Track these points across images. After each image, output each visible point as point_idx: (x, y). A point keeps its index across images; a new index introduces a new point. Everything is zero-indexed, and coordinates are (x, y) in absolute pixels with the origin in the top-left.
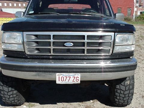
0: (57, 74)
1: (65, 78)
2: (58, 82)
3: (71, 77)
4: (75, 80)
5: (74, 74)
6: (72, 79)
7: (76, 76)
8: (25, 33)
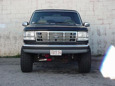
0: (51, 50)
1: (54, 52)
2: (51, 54)
3: (57, 52)
4: (59, 53)
5: (59, 50)
6: (58, 52)
7: (59, 51)
8: (36, 32)
